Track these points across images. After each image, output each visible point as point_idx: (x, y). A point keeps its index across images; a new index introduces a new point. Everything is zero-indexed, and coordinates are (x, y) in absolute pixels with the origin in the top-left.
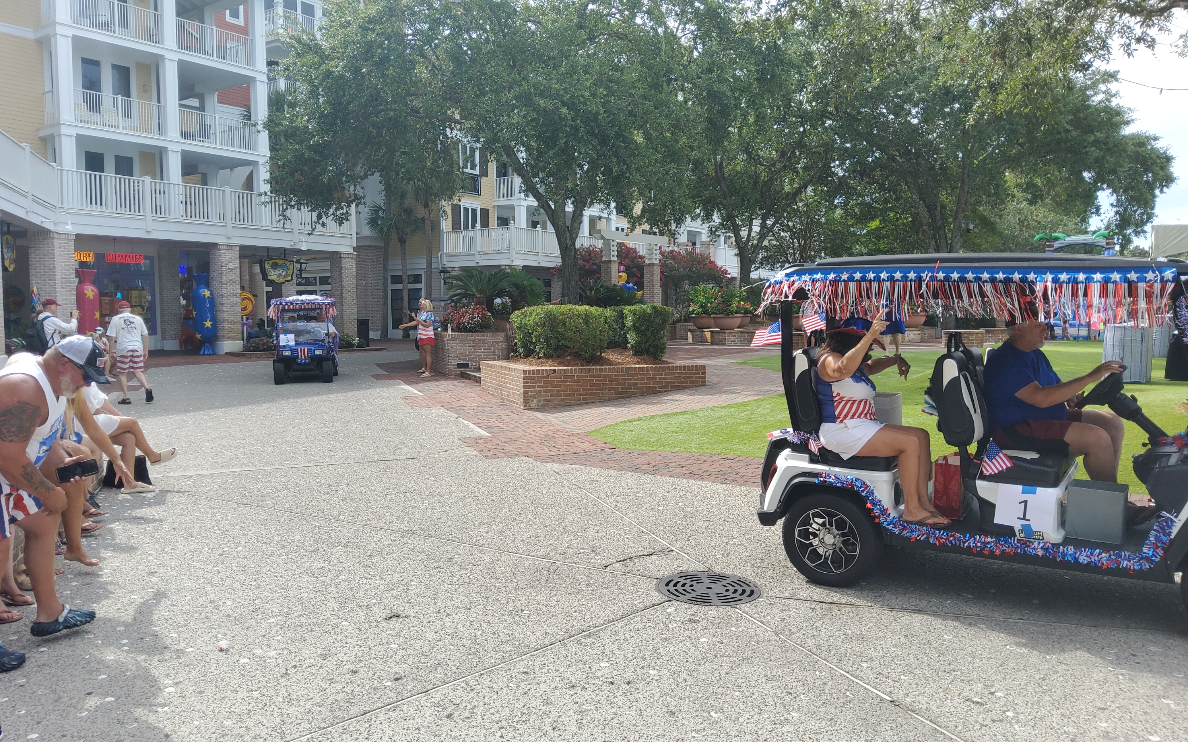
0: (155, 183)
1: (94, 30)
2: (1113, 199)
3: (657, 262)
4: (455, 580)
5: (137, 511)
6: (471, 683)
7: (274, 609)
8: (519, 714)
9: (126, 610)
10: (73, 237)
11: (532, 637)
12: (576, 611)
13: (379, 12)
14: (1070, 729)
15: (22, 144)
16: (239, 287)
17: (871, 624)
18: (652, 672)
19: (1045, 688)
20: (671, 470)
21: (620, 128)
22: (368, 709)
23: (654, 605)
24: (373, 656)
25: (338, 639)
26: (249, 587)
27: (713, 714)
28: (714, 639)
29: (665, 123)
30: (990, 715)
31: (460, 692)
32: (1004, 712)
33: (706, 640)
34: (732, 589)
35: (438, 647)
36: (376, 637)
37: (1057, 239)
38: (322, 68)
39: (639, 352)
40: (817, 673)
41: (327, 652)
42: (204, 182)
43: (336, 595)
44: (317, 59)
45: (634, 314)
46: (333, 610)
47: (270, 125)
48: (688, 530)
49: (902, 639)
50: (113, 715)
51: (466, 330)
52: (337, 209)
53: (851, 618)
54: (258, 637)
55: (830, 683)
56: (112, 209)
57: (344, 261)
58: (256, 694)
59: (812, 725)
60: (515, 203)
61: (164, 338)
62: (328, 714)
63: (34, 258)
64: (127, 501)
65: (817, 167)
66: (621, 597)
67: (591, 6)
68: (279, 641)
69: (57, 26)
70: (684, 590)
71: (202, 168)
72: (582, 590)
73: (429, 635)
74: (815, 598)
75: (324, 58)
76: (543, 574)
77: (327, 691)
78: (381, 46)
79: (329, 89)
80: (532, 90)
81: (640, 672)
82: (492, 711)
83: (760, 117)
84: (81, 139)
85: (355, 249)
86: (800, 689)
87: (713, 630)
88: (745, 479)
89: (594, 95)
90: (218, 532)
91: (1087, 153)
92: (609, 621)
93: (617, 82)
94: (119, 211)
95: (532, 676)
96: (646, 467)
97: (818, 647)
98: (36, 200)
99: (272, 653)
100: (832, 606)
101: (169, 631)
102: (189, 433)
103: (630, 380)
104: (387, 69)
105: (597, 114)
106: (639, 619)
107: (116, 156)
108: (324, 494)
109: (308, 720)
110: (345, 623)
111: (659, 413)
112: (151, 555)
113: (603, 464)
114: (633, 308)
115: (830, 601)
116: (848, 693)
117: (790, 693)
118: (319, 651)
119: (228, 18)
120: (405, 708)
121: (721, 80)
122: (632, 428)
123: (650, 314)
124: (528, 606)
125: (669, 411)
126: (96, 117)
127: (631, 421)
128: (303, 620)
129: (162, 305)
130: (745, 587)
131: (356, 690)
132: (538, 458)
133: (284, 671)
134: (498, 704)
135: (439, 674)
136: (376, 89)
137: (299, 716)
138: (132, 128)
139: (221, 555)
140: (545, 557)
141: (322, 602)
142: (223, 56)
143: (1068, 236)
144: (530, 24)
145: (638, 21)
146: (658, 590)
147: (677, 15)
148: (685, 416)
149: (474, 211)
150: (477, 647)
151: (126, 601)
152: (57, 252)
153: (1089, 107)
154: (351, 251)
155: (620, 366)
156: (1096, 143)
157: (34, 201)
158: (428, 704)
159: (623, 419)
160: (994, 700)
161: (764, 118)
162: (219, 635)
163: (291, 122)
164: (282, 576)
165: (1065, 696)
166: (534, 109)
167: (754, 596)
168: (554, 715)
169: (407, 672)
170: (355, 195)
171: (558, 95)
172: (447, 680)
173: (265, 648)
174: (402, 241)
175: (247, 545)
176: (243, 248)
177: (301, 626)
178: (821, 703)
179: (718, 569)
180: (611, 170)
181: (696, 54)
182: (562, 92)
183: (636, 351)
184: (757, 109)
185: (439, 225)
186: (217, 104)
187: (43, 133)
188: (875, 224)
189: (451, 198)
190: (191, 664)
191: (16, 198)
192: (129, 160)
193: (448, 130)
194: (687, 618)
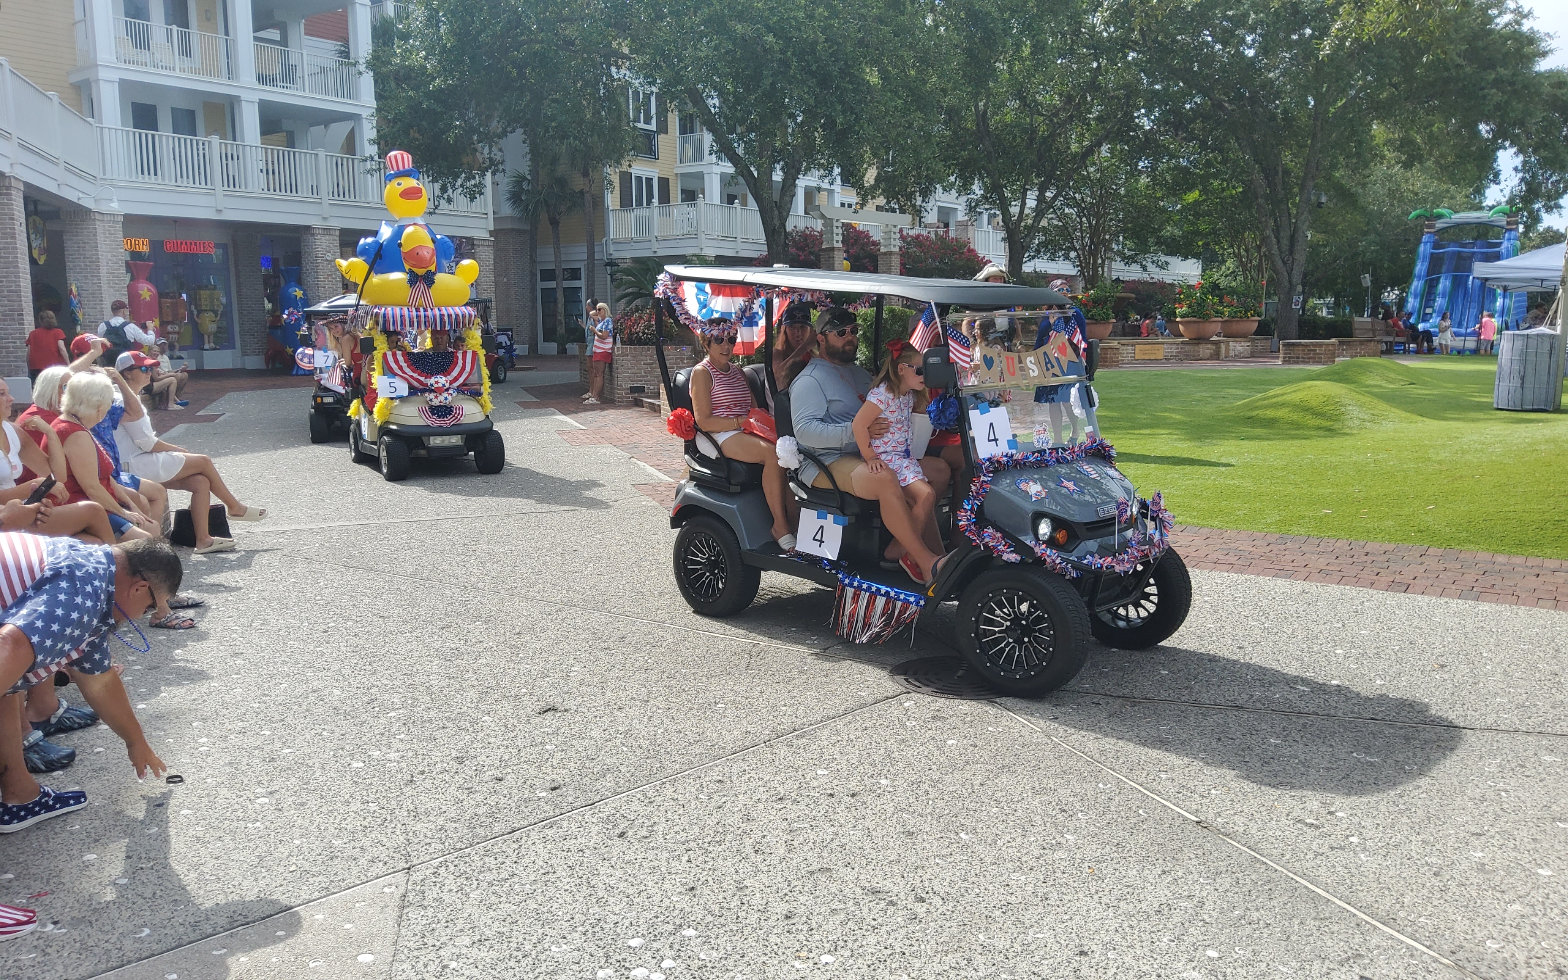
0: (226, 144)
2: (1518, 161)
3: (896, 248)
4: (628, 665)
5: (216, 576)
6: (649, 794)
7: (395, 700)
8: (711, 832)
9: (205, 701)
10: (121, 219)
11: (728, 738)
12: (785, 705)
14: (1434, 860)
15: (48, 93)
16: (340, 285)
17: (1173, 724)
18: (883, 782)
19: (1403, 807)
22: (517, 826)
23: (887, 698)
24: (523, 759)
25: (479, 738)
26: (363, 672)
27: (962, 835)
28: (965, 742)
29: (909, 57)
30: (1328, 841)
31: (636, 805)
32: (1347, 837)
33: (955, 742)
35: (607, 749)
36: (527, 735)
37: (1440, 216)
40: (1101, 785)
41: (464, 755)
42: (291, 143)
43: (475, 683)
47: (376, 63)
49: (1214, 743)
50: (191, 832)
51: (640, 342)
52: (468, 179)
53: (1147, 715)
54: (375, 735)
55: (1117, 799)
56: (170, 180)
57: (478, 249)
58: (373, 807)
59: (1092, 850)
60: (705, 170)
61: (244, 354)
62: (466, 831)
63: (71, 246)
64: (202, 563)
65: (1114, 117)
66: (844, 688)
68: (401, 740)
71: (287, 125)
72: (794, 679)
73: (596, 733)
74: (1101, 691)
76: (743, 657)
77: (465, 803)
79: (453, 13)
80: (726, 11)
81: (867, 781)
82: (676, 829)
83: (1039, 48)
84: (124, 85)
85: (491, 233)
86: (1078, 805)
87: (964, 730)
89: (811, 17)
90: (321, 602)
91: (1484, 97)
92: (829, 718)
94: (179, 183)
95: (729, 785)
97: (1103, 752)
98: (70, 168)
99: (393, 755)
100: (1123, 700)
101: (261, 728)
102: (281, 476)
105: (815, 43)
106: (867, 715)
107: (174, 110)
108: (458, 555)
109: (441, 839)
110: (486, 718)
112: (235, 631)
115: (1120, 693)
116: (1141, 812)
117: (1064, 811)
118: (454, 753)
120: (565, 824)
124: (723, 697)
126: (144, 56)
128: (432, 713)
129: (241, 310)
131: (502, 801)
133: (409, 778)
134: (685, 820)
135: (609, 782)
136: (516, 12)
137: (429, 834)
138: (193, 71)
139: (326, 632)
140: (745, 636)
141: (457, 690)
143: (1456, 212)
146: (894, 679)
149: (649, 180)
150: (657, 749)
151: (204, 689)
152: (100, 238)
153: (1491, 31)
154: (486, 235)
156: (1498, 83)
157: (66, 169)
158: (594, 820)
160: (1335, 822)
161: (1043, 48)
162: (325, 733)
163: (403, 59)
164: (404, 659)
165: (1429, 818)
166: (729, 38)
168: (756, 836)
169: (567, 780)
170: (491, 159)
171: (761, 17)
172: (619, 790)
173: (384, 749)
174: (554, 223)
175: (358, 619)
176: (341, 232)
177: (430, 721)
178: (1105, 823)
180: (834, 122)
182: (766, 13)
184: (1034, 36)
185: (603, 201)
186: (304, 37)
187: (75, 78)
188: (1193, 196)
189: (618, 163)
190: (289, 769)
191: (42, 166)
192: (191, 114)
193: (614, 70)
194: (930, 715)
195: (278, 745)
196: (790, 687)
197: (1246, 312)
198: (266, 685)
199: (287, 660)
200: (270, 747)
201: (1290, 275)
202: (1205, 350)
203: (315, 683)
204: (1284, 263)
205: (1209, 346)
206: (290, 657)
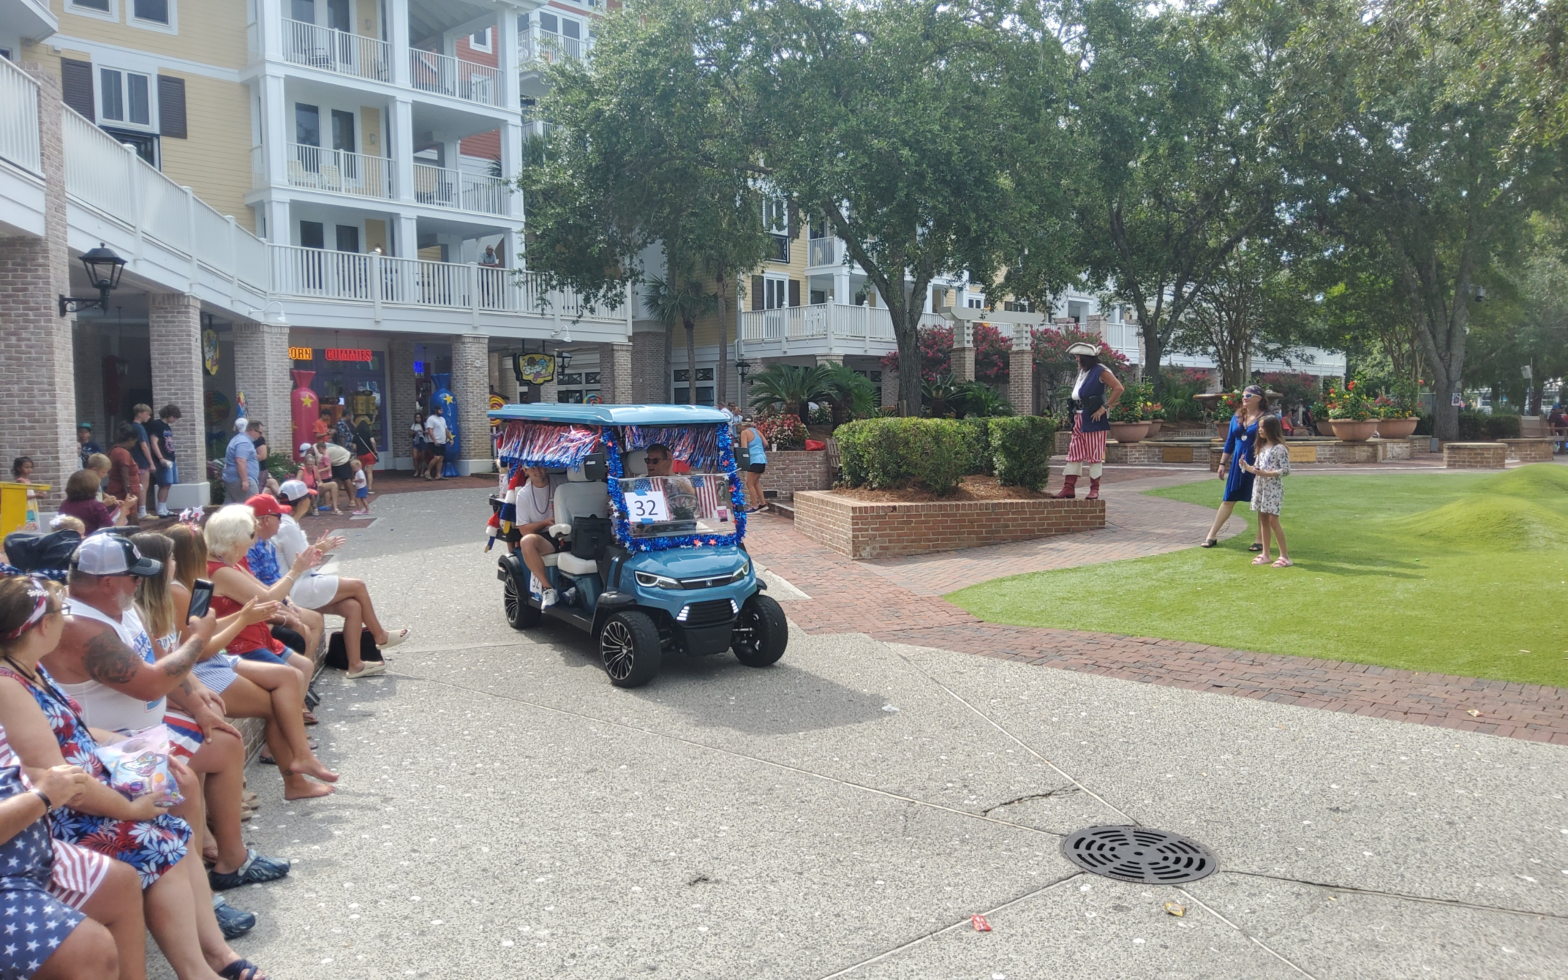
0: (386, 259)
1: (311, 68)
3: (1029, 348)
4: (778, 824)
5: (367, 704)
7: (544, 862)
9: (356, 856)
10: (287, 331)
11: (891, 924)
12: (949, 885)
13: (663, 30)
15: (226, 217)
16: (487, 390)
17: (1386, 924)
20: (1065, 657)
21: (981, 172)
23: (1061, 880)
24: (675, 944)
25: (629, 914)
26: (510, 826)
28: (1154, 940)
29: (1044, 162)
33: (1142, 941)
34: (1172, 857)
35: (763, 934)
36: (678, 912)
38: (590, 107)
39: (1010, 480)
41: (615, 935)
42: (445, 257)
43: (623, 843)
44: (584, 96)
45: (1004, 430)
46: (620, 867)
47: (526, 182)
48: (1099, 757)
49: (1438, 951)
52: (609, 289)
53: (1355, 911)
54: (524, 905)
56: (332, 293)
57: (617, 354)
60: (834, 272)
61: (396, 455)
63: (240, 357)
64: (353, 689)
65: (1255, 212)
66: (1011, 863)
67: (941, 9)
68: (551, 913)
69: (268, 65)
70: (1102, 856)
71: (441, 239)
72: (956, 850)
73: (749, 913)
74: (1298, 876)
75: (592, 93)
76: (898, 819)
78: (665, 76)
79: (599, 134)
80: (862, 127)
83: (1176, 149)
84: (296, 207)
85: (630, 338)
87: (1150, 924)
88: (1173, 675)
89: (946, 128)
90: (469, 738)
92: (999, 904)
93: (978, 109)
94: (342, 297)
96: (1028, 653)
97: (1311, 960)
98: (244, 286)
99: (544, 933)
100: (1324, 889)
101: (411, 892)
102: (430, 589)
103: (998, 520)
104: (673, 106)
105: (950, 154)
106: (1041, 901)
107: (337, 226)
110: (636, 888)
111: (1041, 569)
112: (385, 772)
113: (967, 646)
114: (1002, 420)
115: (1321, 881)
118: (605, 933)
119: (473, 45)
121: (1122, 100)
122: (1004, 591)
123: (1026, 430)
124: (881, 872)
125: (1056, 566)
126: (314, 177)
127: (1002, 580)
128: (581, 880)
129: (393, 413)
130: (1192, 854)
132: (879, 635)
133: (560, 963)
136: (658, 131)
138: (357, 191)
139: (473, 774)
140: (899, 793)
141: (605, 852)
142: (466, 95)
144: (859, 36)
145: (1006, 24)
146: (1065, 855)
147: (1059, 13)
148: (1079, 574)
149: (781, 284)
150: (816, 936)
151: (355, 843)
152: (268, 349)
154: (625, 341)
155: (984, 502)
157: (240, 286)
159: (990, 578)
161: (1181, 149)
162: (474, 901)
163: (553, 177)
164: (551, 810)
166: (865, 152)
167: (1205, 870)
169: (723, 973)
170: (632, 270)
171: (897, 131)
173: (533, 923)
174: (689, 326)
175: (505, 759)
176: (492, 339)
177: (579, 890)
179: (1149, 824)
180: (968, 229)
181: (1084, 65)
182: (903, 127)
183: (1005, 480)
184: (1172, 138)
185: (736, 304)
186: (459, 155)
187: (251, 200)
188: (1339, 289)
189: (751, 269)
190: (439, 945)
191: (219, 285)
192: (354, 231)
193: (750, 182)
194: (1110, 904)
195: (428, 914)
196: (953, 861)
197: (1403, 411)
198: (415, 838)
199: (437, 808)
200: (420, 916)
201: (1448, 371)
202: (1362, 452)
203: (464, 837)
204: (1441, 359)
205: (1366, 448)
206: (438, 804)
